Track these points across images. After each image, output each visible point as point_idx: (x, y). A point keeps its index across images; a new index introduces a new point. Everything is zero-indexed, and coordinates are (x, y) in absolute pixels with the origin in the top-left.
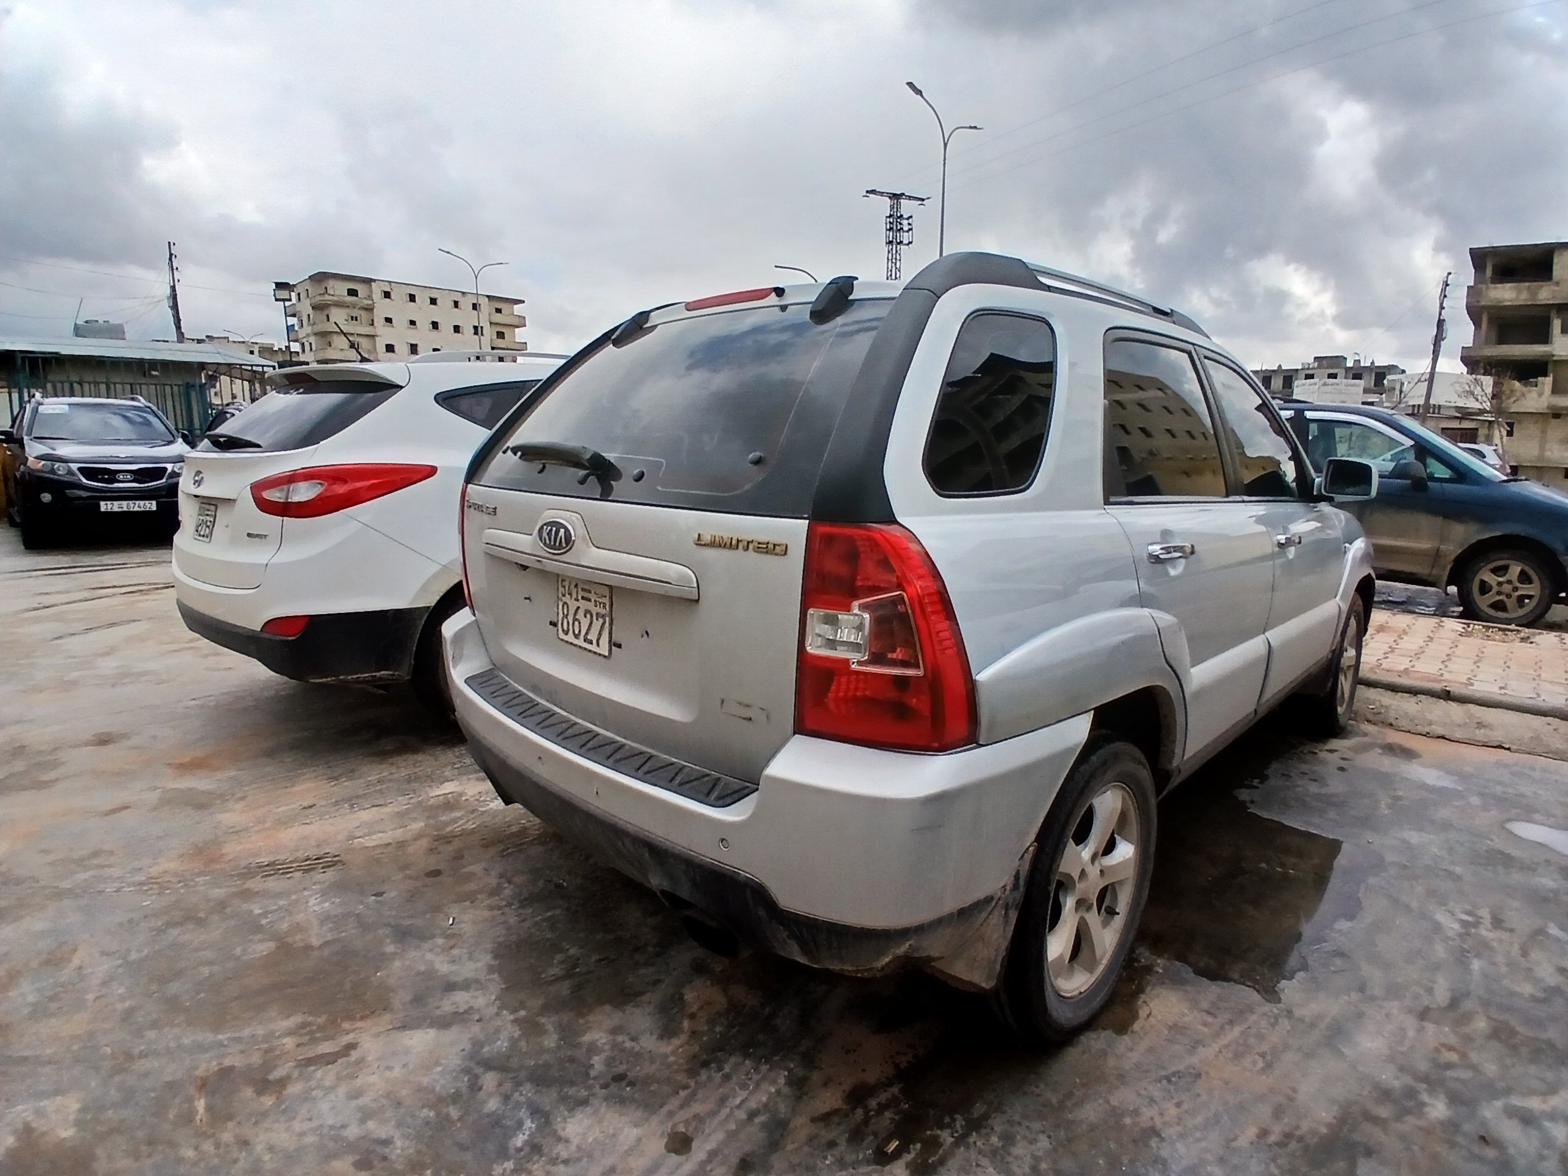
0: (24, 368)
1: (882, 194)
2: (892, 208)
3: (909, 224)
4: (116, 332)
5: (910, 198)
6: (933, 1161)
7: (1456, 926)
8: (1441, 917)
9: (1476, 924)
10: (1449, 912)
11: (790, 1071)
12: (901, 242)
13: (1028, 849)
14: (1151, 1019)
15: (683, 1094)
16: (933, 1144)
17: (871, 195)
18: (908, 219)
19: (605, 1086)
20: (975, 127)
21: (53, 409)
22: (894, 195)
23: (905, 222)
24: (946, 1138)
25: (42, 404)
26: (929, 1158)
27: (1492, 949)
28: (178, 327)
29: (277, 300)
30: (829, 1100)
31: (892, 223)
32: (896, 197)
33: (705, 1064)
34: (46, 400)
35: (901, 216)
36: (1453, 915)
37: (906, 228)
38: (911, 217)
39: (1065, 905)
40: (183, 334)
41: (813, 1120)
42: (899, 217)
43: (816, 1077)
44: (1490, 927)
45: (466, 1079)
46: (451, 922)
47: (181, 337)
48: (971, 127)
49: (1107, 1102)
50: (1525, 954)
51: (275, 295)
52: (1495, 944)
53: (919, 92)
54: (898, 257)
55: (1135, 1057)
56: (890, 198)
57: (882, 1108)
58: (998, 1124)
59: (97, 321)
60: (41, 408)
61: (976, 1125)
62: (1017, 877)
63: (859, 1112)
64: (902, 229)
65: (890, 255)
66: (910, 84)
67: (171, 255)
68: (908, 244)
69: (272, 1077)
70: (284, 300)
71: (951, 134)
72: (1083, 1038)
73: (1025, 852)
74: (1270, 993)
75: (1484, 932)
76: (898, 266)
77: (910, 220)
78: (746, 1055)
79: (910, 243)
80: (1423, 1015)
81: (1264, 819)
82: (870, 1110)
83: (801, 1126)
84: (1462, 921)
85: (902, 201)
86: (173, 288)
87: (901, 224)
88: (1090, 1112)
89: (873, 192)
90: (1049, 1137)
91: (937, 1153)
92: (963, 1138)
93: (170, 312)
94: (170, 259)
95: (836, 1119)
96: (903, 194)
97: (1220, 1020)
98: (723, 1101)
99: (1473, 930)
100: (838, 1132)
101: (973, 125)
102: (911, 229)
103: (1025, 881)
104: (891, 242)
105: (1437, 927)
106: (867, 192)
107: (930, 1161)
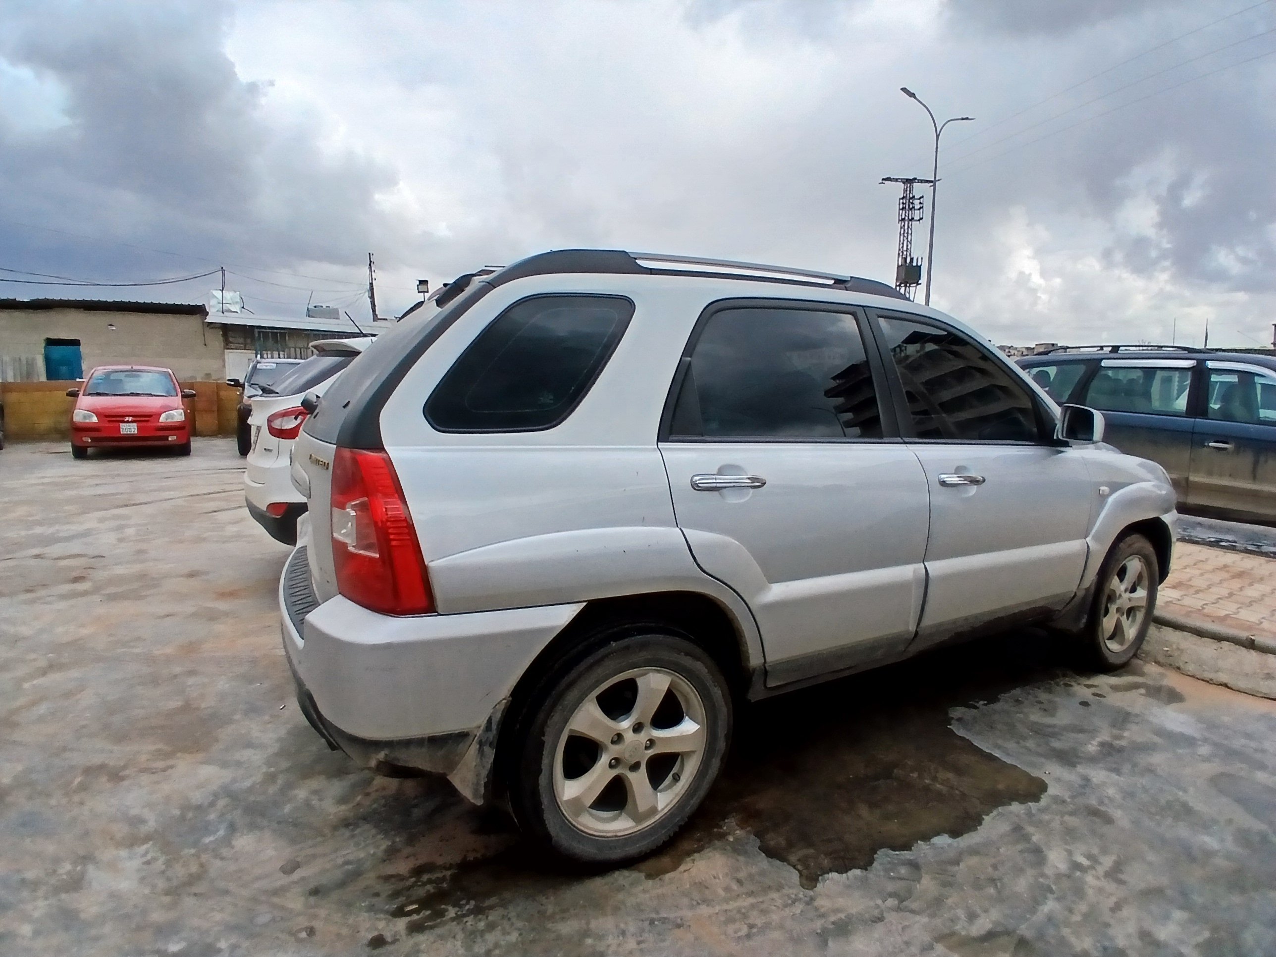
0: (260, 339)
1: (896, 180)
2: (905, 191)
3: (920, 203)
4: (333, 314)
5: (922, 181)
6: (428, 925)
7: (1064, 866)
8: (1055, 855)
9: (1086, 870)
10: (1068, 851)
11: (394, 842)
12: (913, 219)
13: (501, 701)
14: (686, 874)
15: (319, 839)
16: (441, 914)
17: (886, 182)
18: (920, 199)
19: (279, 823)
20: (967, 119)
21: (266, 366)
22: (907, 180)
23: (917, 202)
24: (452, 912)
25: (260, 363)
26: (426, 923)
27: (1082, 896)
28: (374, 311)
29: (419, 292)
30: (402, 867)
31: (906, 203)
32: (909, 182)
33: (347, 825)
34: (263, 360)
35: (914, 197)
36: (1070, 856)
37: (917, 207)
38: (922, 197)
39: (600, 760)
40: (377, 316)
41: (379, 877)
42: (910, 198)
43: (408, 850)
44: (1101, 874)
45: (211, 799)
46: (281, 707)
47: (375, 318)
48: (963, 119)
49: (588, 923)
50: (1116, 908)
51: (418, 289)
52: (1091, 892)
53: (912, 95)
54: (910, 232)
55: (643, 897)
56: (904, 183)
57: (430, 881)
58: (493, 916)
59: (322, 307)
60: (259, 366)
61: (478, 911)
62: (490, 721)
63: (413, 879)
64: (914, 207)
65: (902, 230)
66: (904, 90)
67: (371, 262)
68: (919, 220)
69: (120, 774)
70: (424, 292)
71: (942, 129)
72: (617, 874)
73: (499, 703)
74: (810, 879)
75: (1089, 879)
76: (909, 240)
77: (921, 200)
78: (375, 827)
79: (921, 219)
82: (420, 882)
83: (369, 879)
85: (914, 184)
86: (371, 284)
87: (912, 203)
88: (567, 927)
89: (888, 179)
90: (520, 935)
91: (435, 920)
92: (462, 917)
93: (369, 300)
94: (370, 265)
95: (393, 880)
96: (915, 179)
97: (743, 890)
98: (336, 850)
99: (1079, 874)
100: (386, 889)
101: (964, 117)
102: (922, 207)
103: (498, 725)
104: (903, 220)
105: (1041, 863)
106: (883, 179)
107: (426, 924)
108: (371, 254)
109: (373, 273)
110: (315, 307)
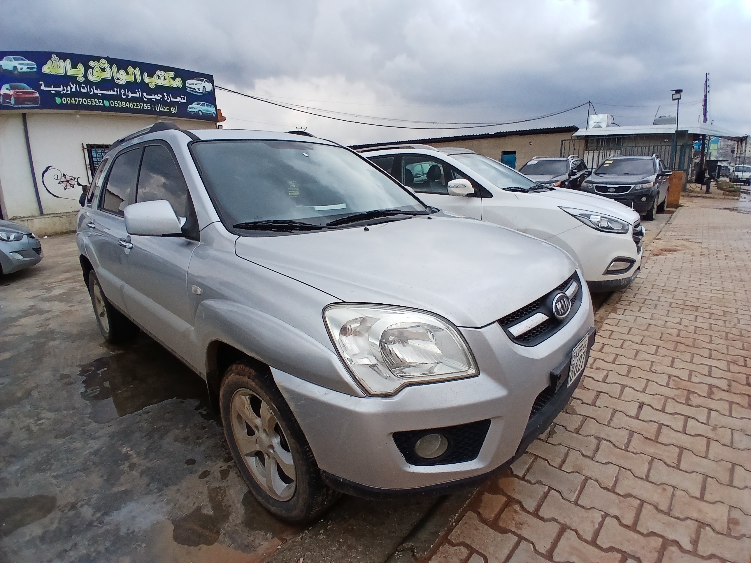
7: (43, 415)
8: (51, 415)
9: (36, 421)
10: (50, 419)
27: (25, 417)
29: (673, 100)
36: (47, 419)
44: (30, 424)
50: (12, 423)
52: (25, 419)
75: (31, 420)
80: (37, 386)
81: (166, 400)
84: (41, 419)
86: (706, 96)
94: (706, 81)
99: (36, 418)
105: (50, 410)
108: (708, 74)
109: (707, 88)
110: (660, 117)
